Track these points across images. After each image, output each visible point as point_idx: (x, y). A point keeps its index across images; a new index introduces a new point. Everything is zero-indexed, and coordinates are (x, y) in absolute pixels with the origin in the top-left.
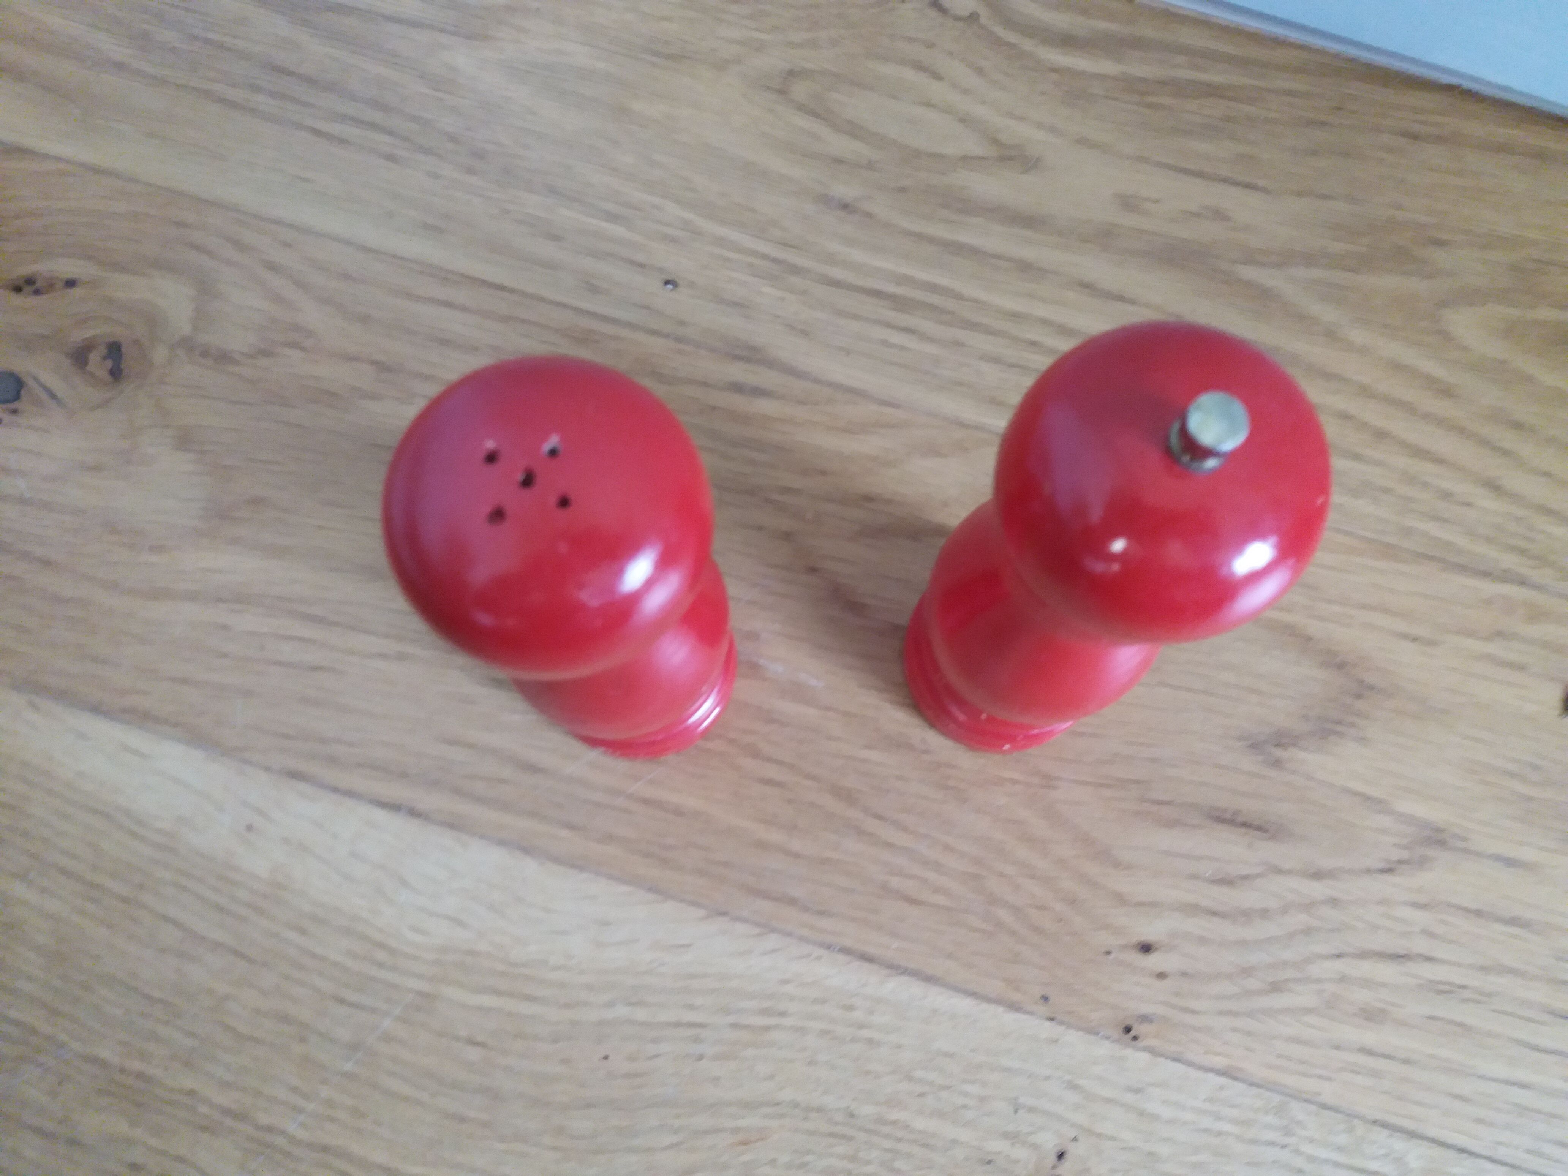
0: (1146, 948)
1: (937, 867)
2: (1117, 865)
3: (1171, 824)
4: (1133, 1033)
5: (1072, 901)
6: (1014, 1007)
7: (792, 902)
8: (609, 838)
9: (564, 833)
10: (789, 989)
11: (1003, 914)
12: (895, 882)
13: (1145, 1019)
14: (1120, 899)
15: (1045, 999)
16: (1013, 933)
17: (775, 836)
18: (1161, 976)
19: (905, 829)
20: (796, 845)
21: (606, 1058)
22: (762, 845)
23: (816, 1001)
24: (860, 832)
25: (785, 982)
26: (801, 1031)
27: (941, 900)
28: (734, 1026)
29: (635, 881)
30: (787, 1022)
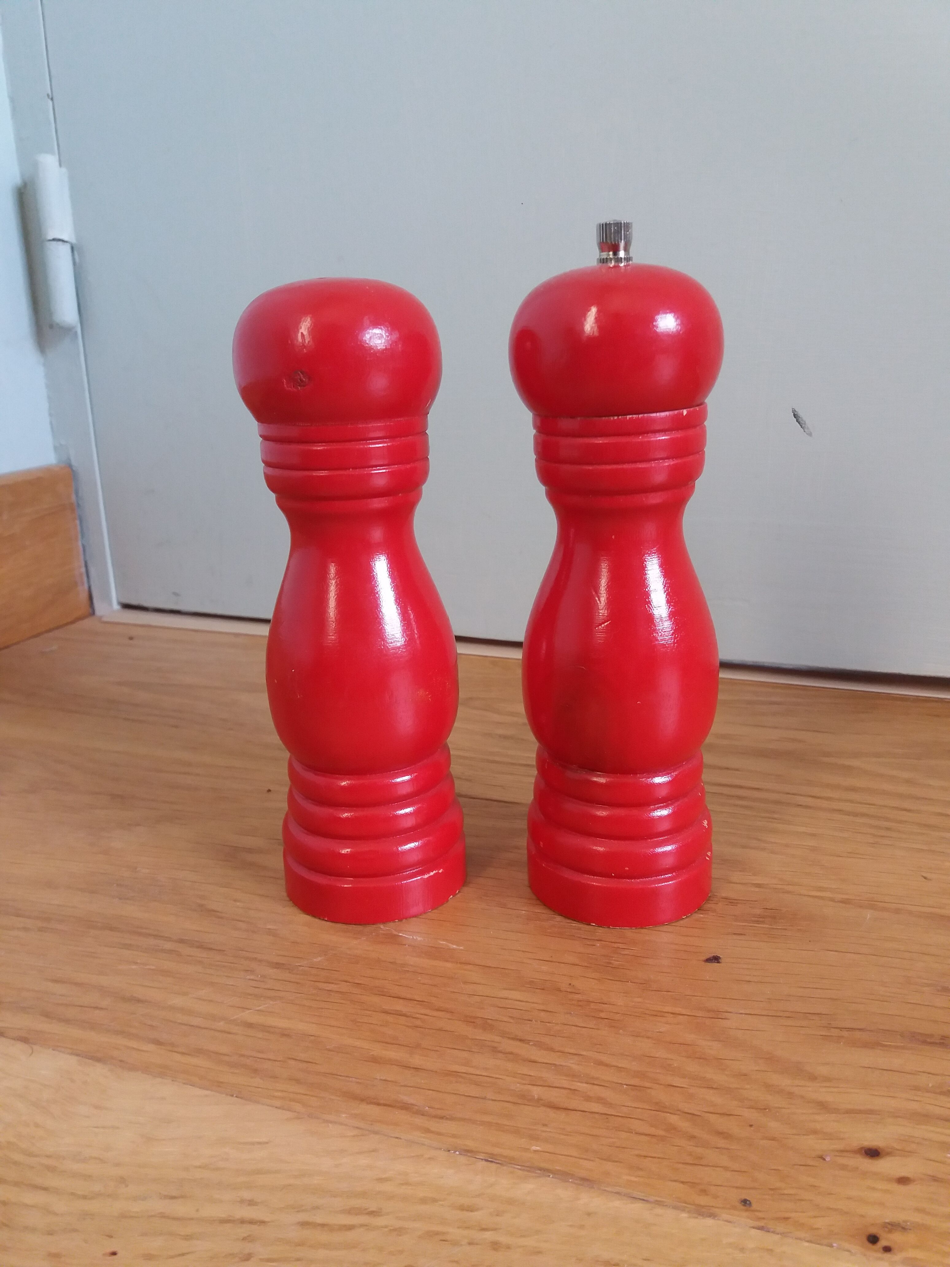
0: (873, 1153)
1: (592, 1081)
2: (813, 1078)
3: (867, 1045)
4: (883, 1243)
5: (764, 1109)
6: (702, 1212)
7: (406, 1107)
8: (199, 1052)
9: (151, 1047)
10: (387, 1187)
11: (674, 1119)
12: (536, 1092)
13: (893, 1227)
14: (823, 1106)
15: (745, 1202)
16: (693, 1137)
17: (392, 1054)
18: (903, 1181)
19: (552, 1050)
20: (417, 1060)
21: (114, 1254)
22: (375, 1060)
23: (424, 1201)
24: (495, 1050)
25: (381, 1180)
26: (399, 1231)
27: (596, 1107)
28: (304, 1224)
29: (218, 1086)
30: (379, 1221)
